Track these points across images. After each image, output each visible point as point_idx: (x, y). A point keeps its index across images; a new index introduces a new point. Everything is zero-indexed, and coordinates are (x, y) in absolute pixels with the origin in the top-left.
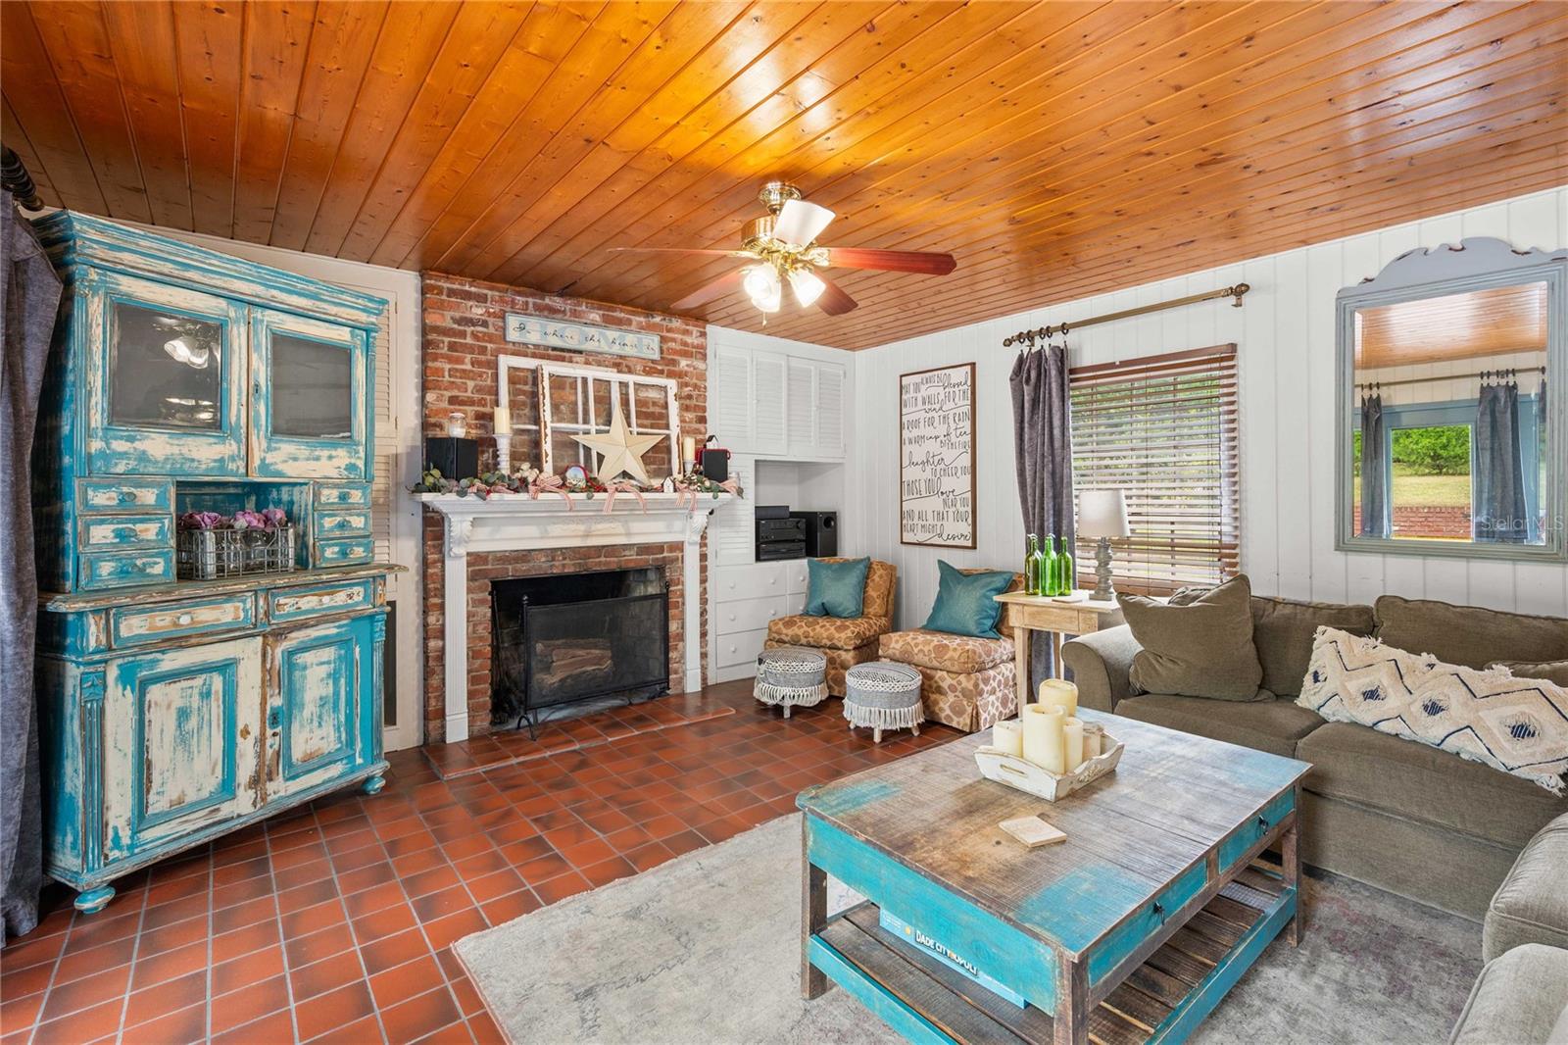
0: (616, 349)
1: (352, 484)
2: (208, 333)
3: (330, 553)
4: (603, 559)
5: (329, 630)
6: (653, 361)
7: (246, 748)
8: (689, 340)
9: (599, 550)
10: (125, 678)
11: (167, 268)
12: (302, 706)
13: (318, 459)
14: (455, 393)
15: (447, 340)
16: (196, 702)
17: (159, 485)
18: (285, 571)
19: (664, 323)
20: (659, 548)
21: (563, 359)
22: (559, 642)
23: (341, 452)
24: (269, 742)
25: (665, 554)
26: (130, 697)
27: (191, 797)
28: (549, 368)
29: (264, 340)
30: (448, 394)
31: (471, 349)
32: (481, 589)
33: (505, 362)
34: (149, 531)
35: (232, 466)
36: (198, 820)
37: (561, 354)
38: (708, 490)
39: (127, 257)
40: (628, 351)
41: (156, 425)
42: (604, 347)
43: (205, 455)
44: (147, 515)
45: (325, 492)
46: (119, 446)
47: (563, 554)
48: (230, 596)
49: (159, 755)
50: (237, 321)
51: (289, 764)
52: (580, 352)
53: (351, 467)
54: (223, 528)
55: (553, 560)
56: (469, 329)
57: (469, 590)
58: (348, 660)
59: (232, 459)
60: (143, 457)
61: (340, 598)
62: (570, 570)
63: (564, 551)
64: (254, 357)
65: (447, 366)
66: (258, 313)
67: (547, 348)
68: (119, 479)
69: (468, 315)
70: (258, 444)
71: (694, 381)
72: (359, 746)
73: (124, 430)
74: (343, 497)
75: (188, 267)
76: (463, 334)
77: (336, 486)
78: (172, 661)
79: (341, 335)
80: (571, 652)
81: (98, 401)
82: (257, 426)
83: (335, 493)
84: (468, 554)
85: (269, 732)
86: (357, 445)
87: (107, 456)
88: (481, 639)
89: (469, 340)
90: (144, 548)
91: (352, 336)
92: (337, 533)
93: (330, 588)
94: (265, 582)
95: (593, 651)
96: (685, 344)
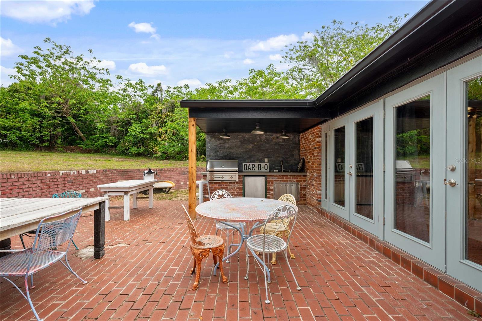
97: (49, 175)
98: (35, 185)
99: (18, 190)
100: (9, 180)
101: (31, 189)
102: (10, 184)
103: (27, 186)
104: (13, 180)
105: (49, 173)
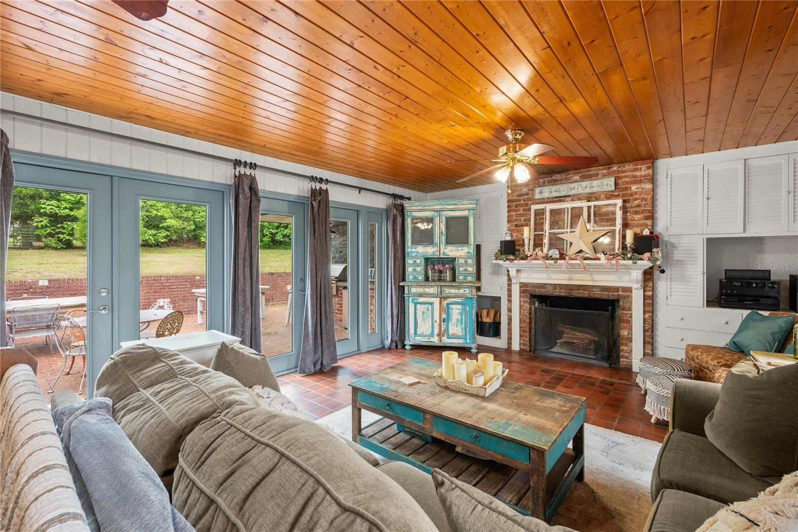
0: (588, 190)
1: (468, 258)
2: (430, 220)
3: (461, 278)
4: (581, 291)
5: (459, 300)
6: (612, 191)
7: (436, 326)
8: (638, 174)
9: (579, 287)
10: (413, 301)
11: (421, 208)
12: (452, 320)
13: (458, 250)
14: (517, 223)
15: (514, 204)
16: (426, 311)
17: (421, 259)
18: (447, 282)
19: (620, 169)
20: (617, 289)
21: (561, 201)
22: (568, 327)
23: (465, 248)
24: (443, 326)
25: (620, 293)
26: (413, 306)
27: (425, 333)
28: (549, 207)
29: (444, 219)
30: (514, 223)
31: (522, 205)
32: (525, 297)
33: (534, 207)
34: (419, 269)
35: (436, 253)
36: (426, 339)
37: (560, 199)
38: (630, 259)
39: (413, 208)
40: (595, 190)
41: (420, 245)
42: (581, 191)
43: (430, 251)
44: (418, 265)
45: (460, 260)
46: (414, 250)
47: (560, 287)
48: (432, 286)
49: (419, 320)
50: (437, 216)
51: (448, 334)
52: (569, 196)
53: (468, 253)
54: (433, 269)
55: (555, 289)
56: (522, 198)
57: (520, 297)
58: (465, 309)
59: (436, 252)
60: (418, 252)
61: (462, 291)
62: (563, 294)
63: (561, 286)
64: (441, 224)
65: (514, 213)
66: (442, 213)
67: (553, 198)
68: (413, 257)
69: (521, 193)
70: (442, 247)
71: (643, 196)
72: (468, 337)
73: (414, 246)
74: (466, 262)
75: (424, 206)
76: (520, 200)
77: (463, 258)
78: (421, 300)
79: (465, 213)
80: (574, 332)
81: (410, 241)
82: (442, 243)
83: (463, 260)
84: (520, 283)
85: (443, 324)
86: (471, 245)
87: (412, 252)
88: (525, 316)
89: (522, 202)
90: (417, 272)
91: (469, 212)
92: (464, 272)
93: (458, 287)
94: (442, 284)
95: (586, 335)
96: (636, 176)
97: (198, 278)
98: (184, 286)
99: (167, 290)
100: (160, 281)
101: (179, 290)
102: (160, 284)
103: (175, 287)
104: (162, 281)
105: (198, 276)
